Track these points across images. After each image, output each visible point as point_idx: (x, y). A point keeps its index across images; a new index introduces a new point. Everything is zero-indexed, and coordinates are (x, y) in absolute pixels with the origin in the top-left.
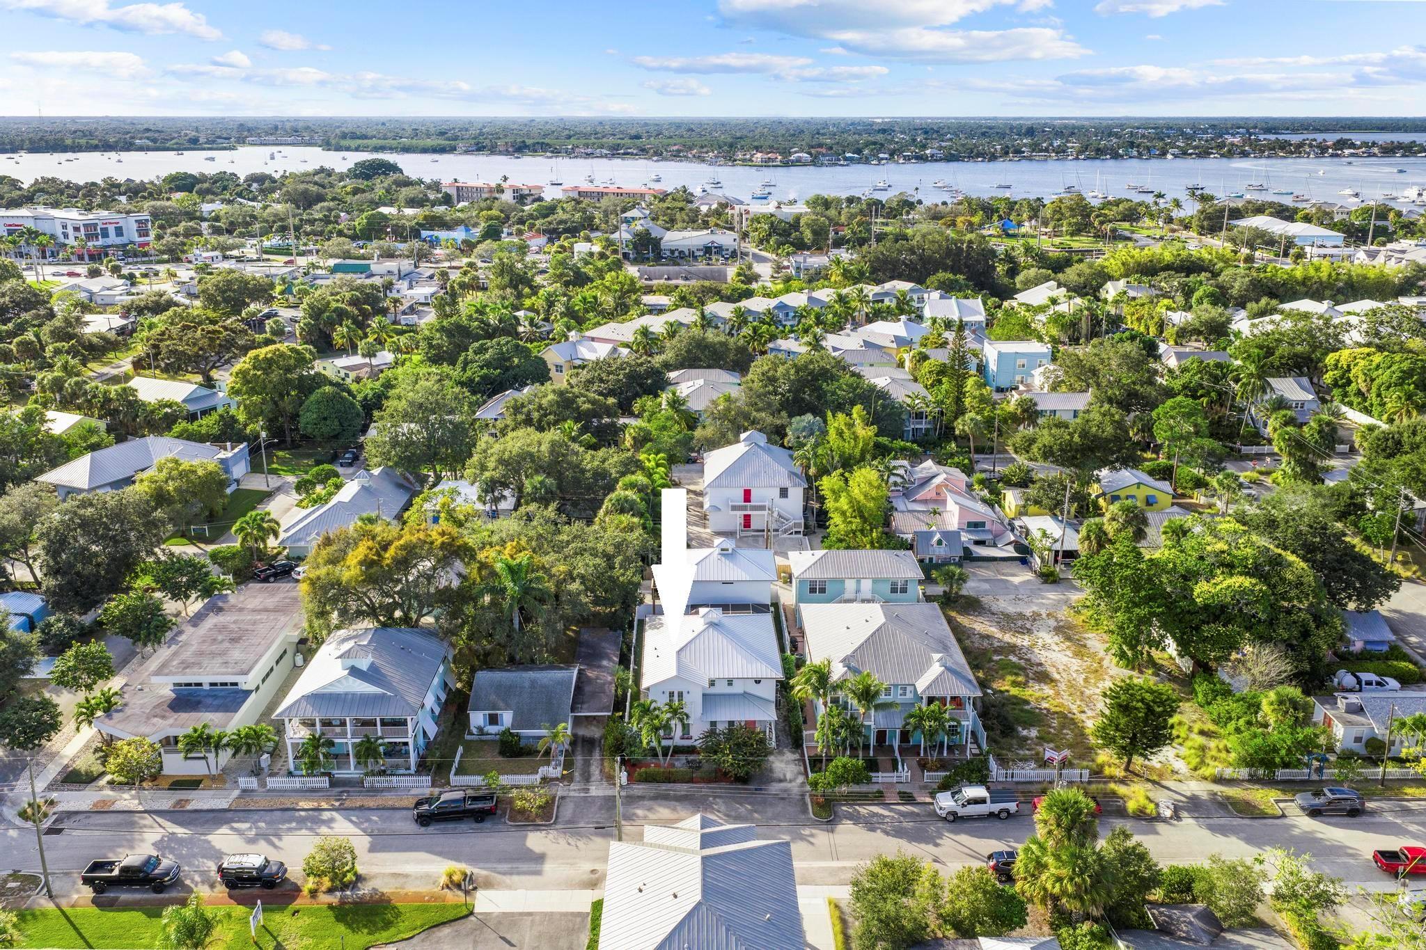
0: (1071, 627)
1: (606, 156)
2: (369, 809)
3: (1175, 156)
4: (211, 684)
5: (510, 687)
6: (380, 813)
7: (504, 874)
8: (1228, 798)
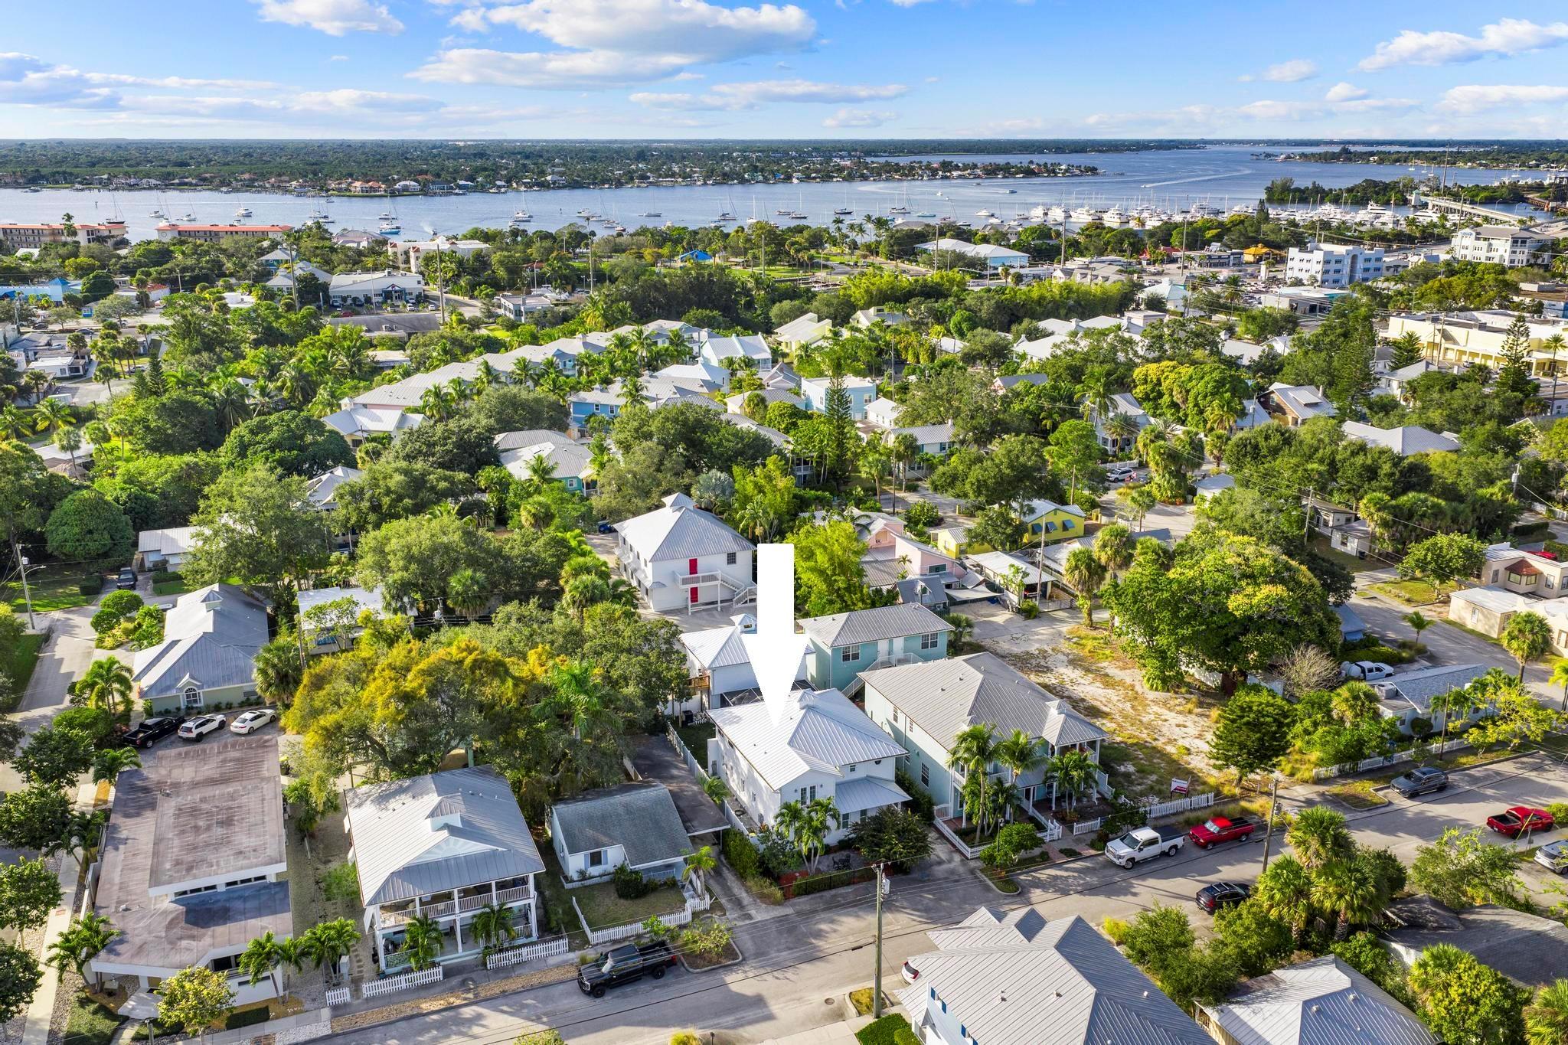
0: (1081, 659)
1: (156, 187)
2: (515, 993)
3: (801, 180)
4: (228, 884)
5: (603, 816)
6: (532, 994)
7: (734, 1027)
8: (1337, 795)
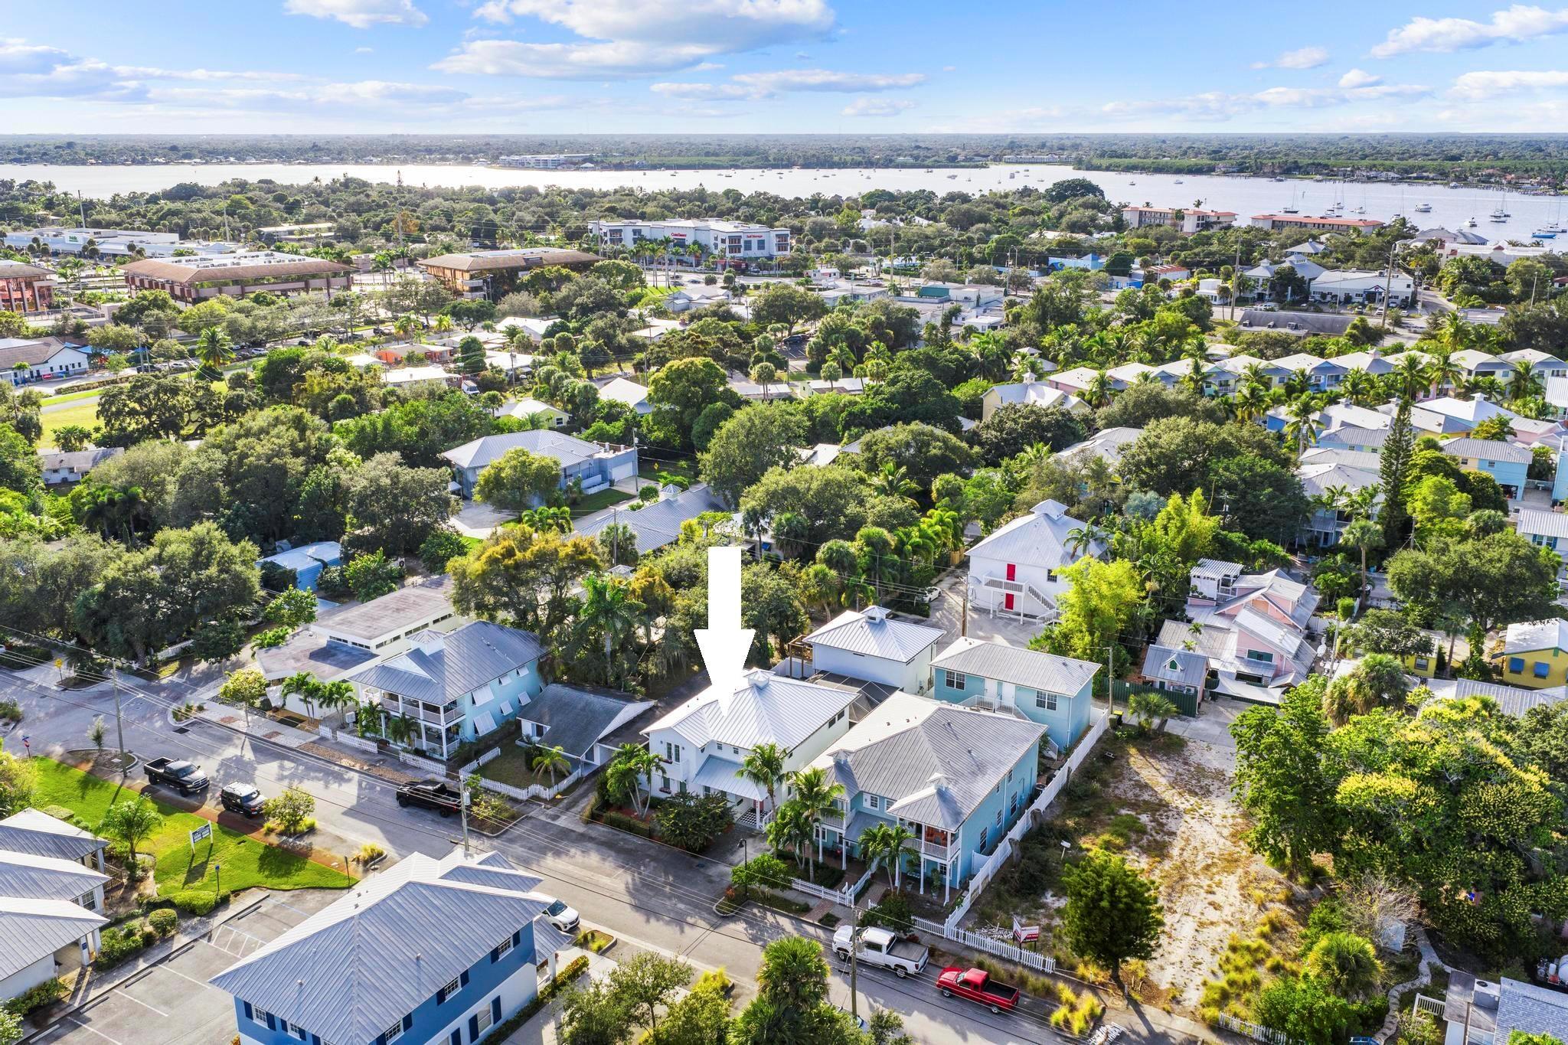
2: (382, 779)
4: (353, 643)
5: (566, 704)
6: (385, 785)
